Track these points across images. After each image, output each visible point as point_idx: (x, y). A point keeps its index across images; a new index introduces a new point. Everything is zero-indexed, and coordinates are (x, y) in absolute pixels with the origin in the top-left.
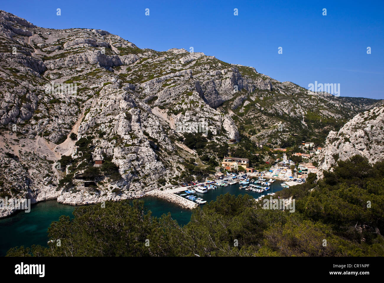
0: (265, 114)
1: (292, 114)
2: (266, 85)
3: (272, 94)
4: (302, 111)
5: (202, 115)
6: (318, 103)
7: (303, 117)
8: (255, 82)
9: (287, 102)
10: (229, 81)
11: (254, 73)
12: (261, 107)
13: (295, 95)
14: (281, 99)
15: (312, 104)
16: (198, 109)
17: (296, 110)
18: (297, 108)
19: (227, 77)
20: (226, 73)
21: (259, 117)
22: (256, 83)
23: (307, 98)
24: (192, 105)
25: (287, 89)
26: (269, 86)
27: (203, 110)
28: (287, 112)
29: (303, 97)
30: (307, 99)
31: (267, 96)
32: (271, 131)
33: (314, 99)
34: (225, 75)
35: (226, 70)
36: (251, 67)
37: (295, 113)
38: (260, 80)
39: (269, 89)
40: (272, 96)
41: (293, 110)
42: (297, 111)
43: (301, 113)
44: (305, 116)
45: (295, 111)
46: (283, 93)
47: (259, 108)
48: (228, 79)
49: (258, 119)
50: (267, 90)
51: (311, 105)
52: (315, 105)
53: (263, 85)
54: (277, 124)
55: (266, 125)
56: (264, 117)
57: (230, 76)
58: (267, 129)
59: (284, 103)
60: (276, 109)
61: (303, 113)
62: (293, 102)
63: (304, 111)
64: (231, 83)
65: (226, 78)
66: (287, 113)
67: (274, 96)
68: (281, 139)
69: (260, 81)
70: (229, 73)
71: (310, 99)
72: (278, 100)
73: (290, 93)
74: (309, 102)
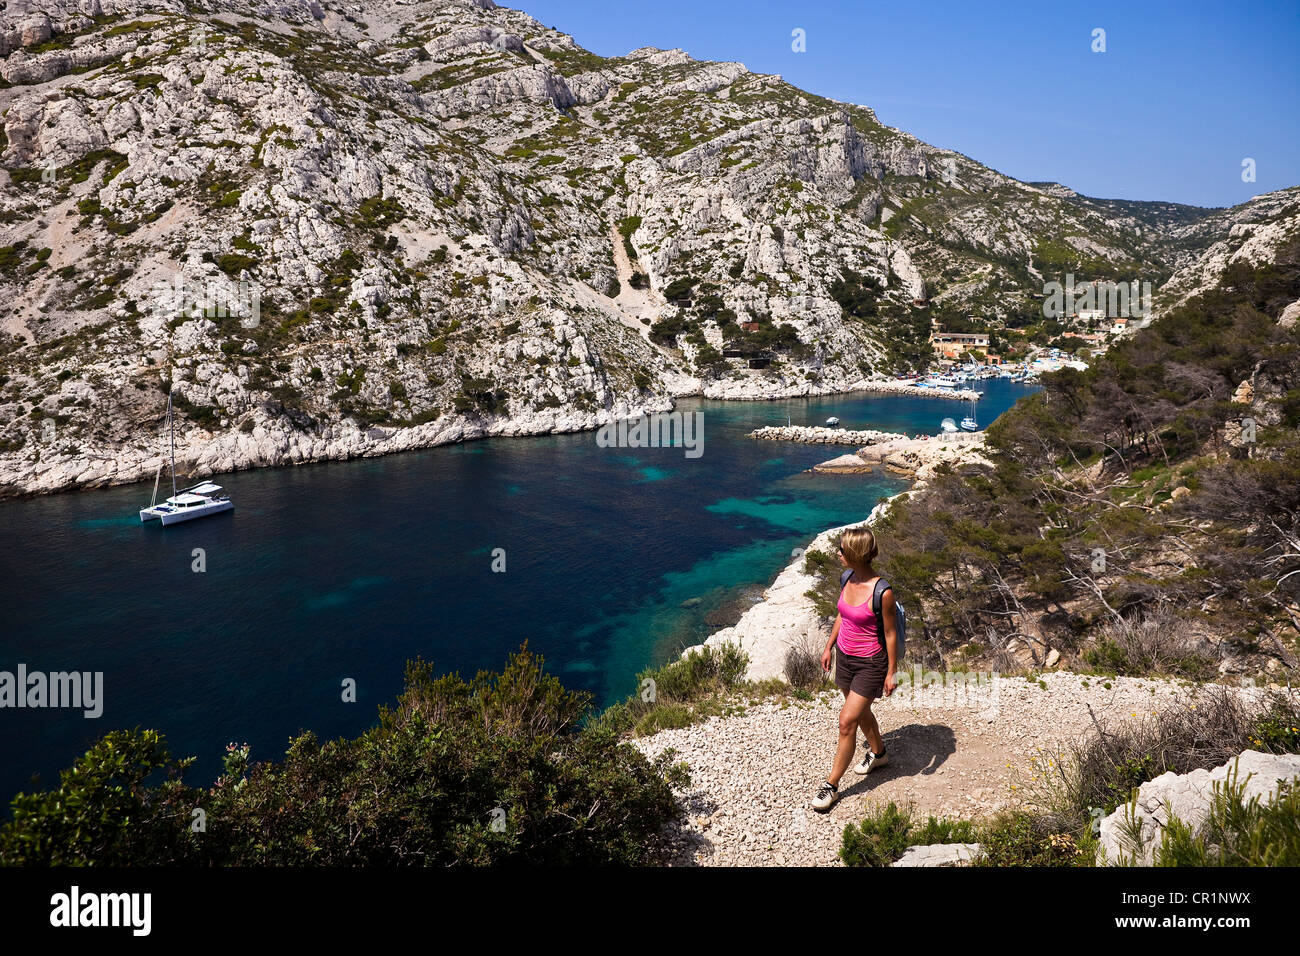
0: (943, 243)
1: (999, 246)
2: (914, 161)
3: (935, 191)
4: (1023, 238)
5: (844, 241)
6: (1058, 217)
7: (1030, 254)
8: (884, 153)
9: (981, 212)
10: (837, 151)
11: (876, 127)
12: (924, 225)
13: (993, 193)
14: (962, 204)
15: (1043, 218)
16: (830, 226)
17: (1007, 234)
18: (1010, 231)
19: (832, 139)
20: (826, 128)
21: (929, 251)
22: (888, 157)
23: (1027, 200)
24: (813, 215)
25: (966, 173)
26: (921, 164)
27: (841, 227)
28: (984, 240)
29: (1015, 199)
30: (1029, 205)
31: (920, 194)
32: (973, 287)
33: (1046, 206)
34: (824, 131)
35: (825, 118)
36: (861, 107)
37: (1008, 244)
38: (896, 147)
39: (922, 173)
40: (933, 195)
41: (1000, 235)
42: (1012, 237)
43: (1022, 244)
44: (1032, 251)
45: (1006, 238)
46: (960, 187)
47: (921, 228)
48: (834, 145)
49: (930, 258)
50: (917, 178)
51: (1040, 221)
52: (1052, 223)
53: (907, 162)
54: (980, 270)
55: (957, 272)
56: (944, 253)
57: (839, 136)
58: (960, 282)
59: (975, 216)
60: (961, 233)
61: (1028, 244)
62: (997, 214)
63: (1029, 238)
64: (843, 157)
65: (829, 143)
66: (986, 243)
67: (939, 196)
68: (1003, 306)
69: (899, 150)
70: (835, 127)
71: (1036, 204)
72: (953, 206)
73: (976, 187)
74: (1034, 213)
